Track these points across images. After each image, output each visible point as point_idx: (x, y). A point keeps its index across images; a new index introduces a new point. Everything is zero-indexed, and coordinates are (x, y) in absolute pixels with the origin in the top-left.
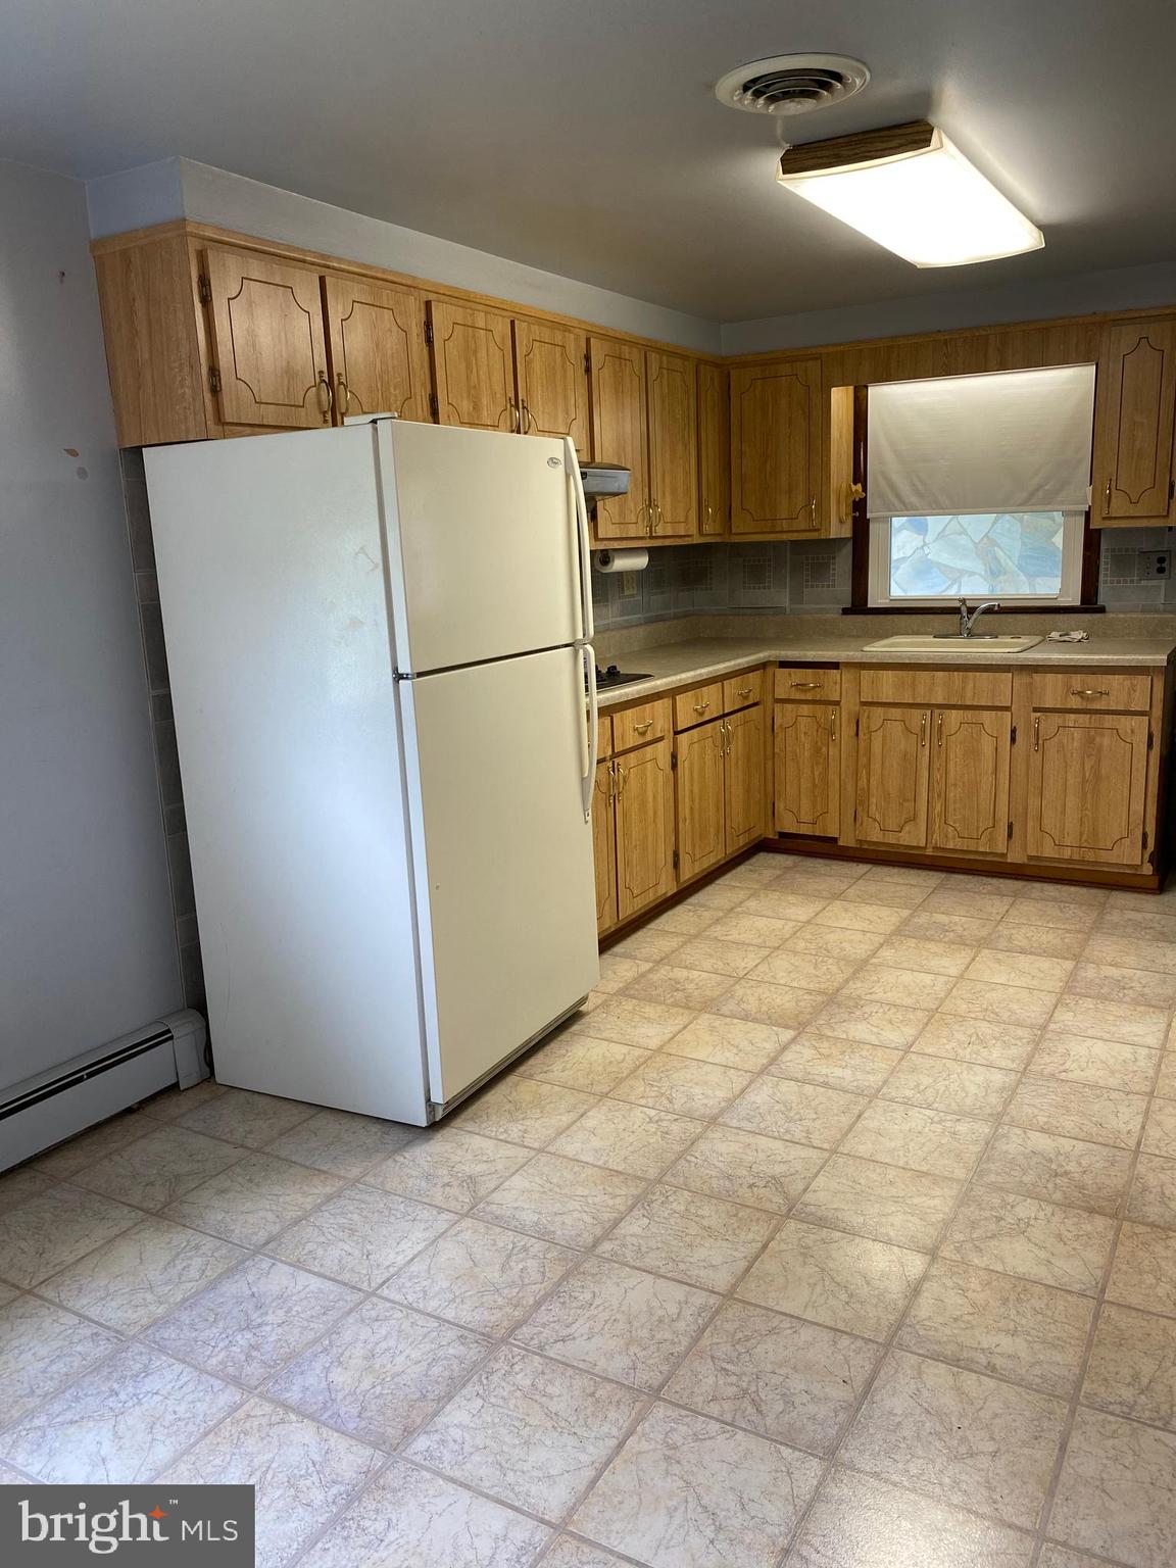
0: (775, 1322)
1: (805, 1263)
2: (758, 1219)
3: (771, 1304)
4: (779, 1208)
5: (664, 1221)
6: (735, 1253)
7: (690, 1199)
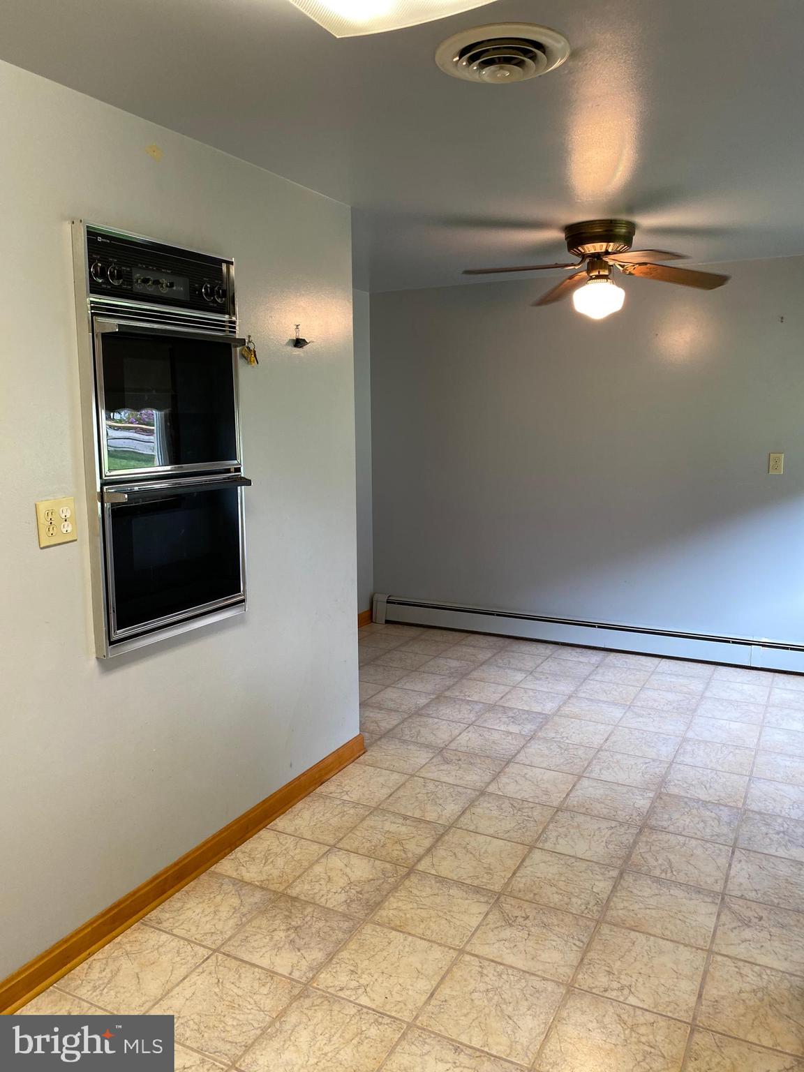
0: (506, 835)
1: (489, 864)
2: (520, 891)
3: (509, 844)
4: (505, 900)
5: (583, 890)
6: (532, 869)
7: (569, 906)
